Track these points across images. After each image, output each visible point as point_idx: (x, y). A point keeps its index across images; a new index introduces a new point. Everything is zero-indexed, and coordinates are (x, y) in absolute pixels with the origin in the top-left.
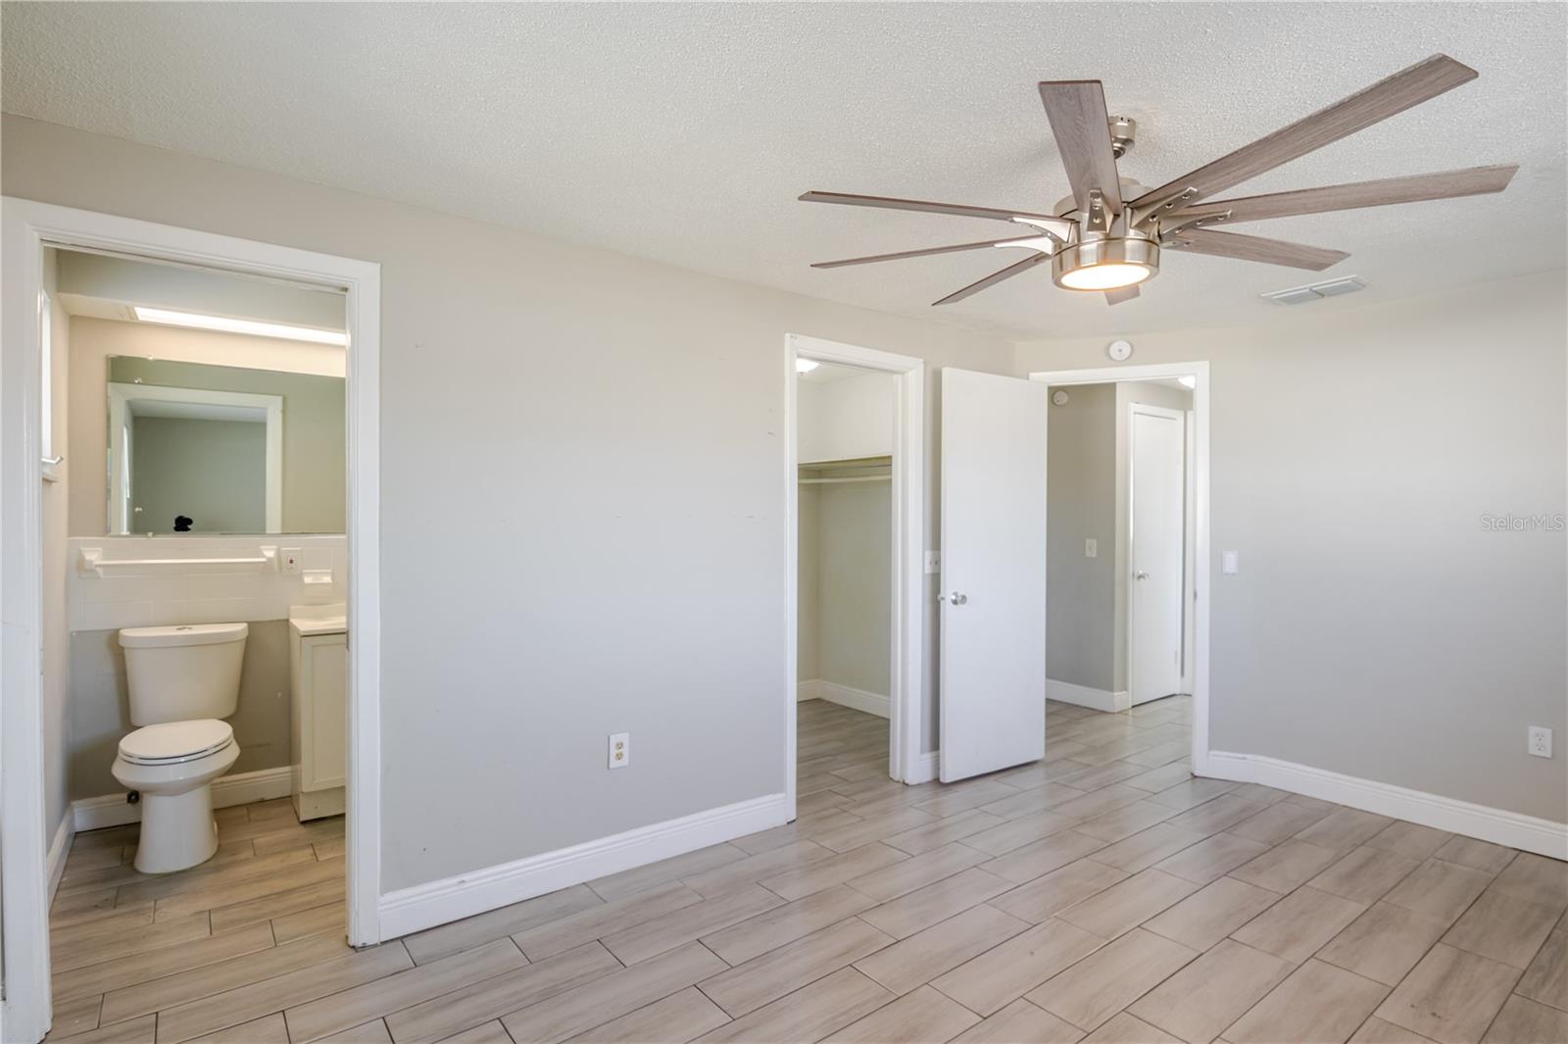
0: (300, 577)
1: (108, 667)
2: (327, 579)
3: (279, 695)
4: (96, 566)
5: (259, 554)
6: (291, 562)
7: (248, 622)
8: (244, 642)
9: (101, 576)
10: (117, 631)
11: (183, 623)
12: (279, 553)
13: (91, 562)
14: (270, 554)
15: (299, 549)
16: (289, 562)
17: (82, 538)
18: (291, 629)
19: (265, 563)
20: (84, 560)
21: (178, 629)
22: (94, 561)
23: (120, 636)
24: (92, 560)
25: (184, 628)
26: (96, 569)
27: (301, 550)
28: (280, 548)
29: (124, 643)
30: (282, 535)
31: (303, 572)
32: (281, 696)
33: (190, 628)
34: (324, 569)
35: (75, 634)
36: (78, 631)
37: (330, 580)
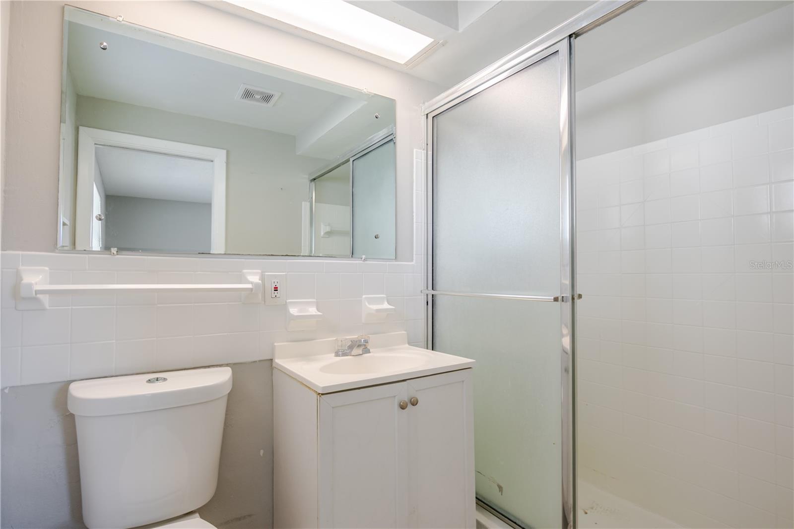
0: (285, 307)
1: (55, 437)
2: (313, 311)
3: (262, 452)
4: (37, 292)
5: (241, 279)
6: (276, 289)
7: (233, 366)
8: (225, 399)
9: (47, 306)
10: (63, 390)
11: (156, 371)
12: (262, 278)
13: (30, 285)
14: (254, 278)
15: (284, 273)
16: (273, 289)
17: (20, 253)
18: (275, 371)
19: (251, 290)
20: (23, 282)
21: (149, 381)
22: (36, 284)
23: (69, 396)
24: (33, 282)
25: (157, 379)
26: (38, 296)
27: (286, 275)
28: (262, 272)
29: (72, 409)
30: (266, 257)
31: (288, 301)
32: (263, 454)
33: (165, 379)
34: (309, 299)
35: (6, 391)
36: (10, 387)
37: (316, 311)
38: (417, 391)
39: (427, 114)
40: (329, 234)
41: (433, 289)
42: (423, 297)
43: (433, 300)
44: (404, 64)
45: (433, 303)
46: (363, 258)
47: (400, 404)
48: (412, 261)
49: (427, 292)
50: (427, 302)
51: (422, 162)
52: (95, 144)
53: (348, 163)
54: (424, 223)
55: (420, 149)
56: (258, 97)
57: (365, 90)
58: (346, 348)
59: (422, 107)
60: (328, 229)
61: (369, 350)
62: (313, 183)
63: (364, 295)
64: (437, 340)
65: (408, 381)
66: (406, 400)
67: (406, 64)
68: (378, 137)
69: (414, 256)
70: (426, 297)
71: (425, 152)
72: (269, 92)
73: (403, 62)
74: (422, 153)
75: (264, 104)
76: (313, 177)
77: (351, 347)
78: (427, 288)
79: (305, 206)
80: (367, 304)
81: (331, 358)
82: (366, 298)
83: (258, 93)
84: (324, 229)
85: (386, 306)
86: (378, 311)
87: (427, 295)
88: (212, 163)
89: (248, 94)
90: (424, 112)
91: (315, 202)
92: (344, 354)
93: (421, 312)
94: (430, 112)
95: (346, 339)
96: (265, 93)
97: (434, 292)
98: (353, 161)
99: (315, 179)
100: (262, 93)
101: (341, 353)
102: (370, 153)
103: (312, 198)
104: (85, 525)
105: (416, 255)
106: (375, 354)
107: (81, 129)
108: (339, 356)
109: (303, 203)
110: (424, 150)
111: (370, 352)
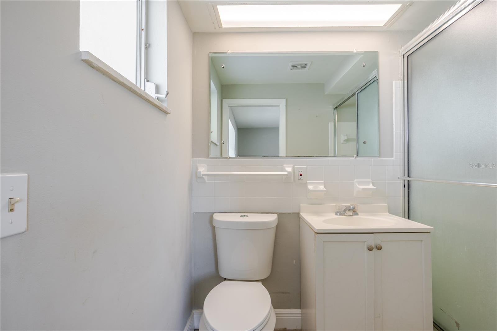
0: (306, 185)
2: (322, 188)
3: (294, 261)
4: (203, 175)
5: (283, 169)
6: (301, 175)
7: (278, 214)
9: (206, 181)
11: (245, 212)
12: (294, 169)
13: (200, 172)
14: (289, 169)
15: (305, 166)
16: (299, 175)
17: (198, 159)
18: (301, 220)
19: (287, 175)
20: (198, 171)
21: (241, 216)
22: (202, 171)
23: (213, 219)
24: (201, 171)
25: (244, 216)
26: (203, 176)
27: (306, 167)
28: (293, 166)
29: (214, 224)
30: (295, 158)
31: (308, 182)
32: (295, 263)
33: (247, 216)
34: (320, 181)
35: (195, 214)
36: (196, 213)
37: (324, 188)
38: (382, 241)
39: (404, 55)
40: (347, 141)
41: (408, 176)
42: (401, 182)
43: (408, 184)
44: (384, 26)
45: (408, 186)
46: (355, 157)
47: (368, 247)
48: (393, 157)
49: (404, 178)
50: (404, 185)
51: (400, 89)
52: (229, 106)
53: (355, 96)
54: (402, 131)
55: (399, 80)
56: (299, 67)
57: (355, 51)
58: (342, 211)
59: (400, 51)
60: (346, 138)
61: (358, 213)
62: (336, 111)
63: (356, 179)
64: (411, 211)
65: (374, 234)
66: (373, 246)
67: (385, 25)
68: (372, 76)
69: (394, 154)
70: (403, 182)
71: (403, 81)
72: (305, 63)
73: (382, 25)
74: (400, 82)
75: (303, 70)
76: (336, 107)
77: (345, 211)
78: (404, 176)
79: (331, 125)
80: (357, 185)
81: (333, 216)
82: (356, 181)
83: (299, 65)
84: (343, 138)
85: (371, 186)
86: (363, 189)
87: (404, 180)
88: (279, 107)
89: (294, 67)
90: (401, 54)
91: (337, 122)
92: (340, 215)
93: (400, 192)
94: (405, 53)
95: (342, 205)
96: (303, 64)
97: (409, 179)
98: (358, 94)
99: (337, 108)
100: (301, 64)
101: (339, 213)
102: (368, 87)
103: (335, 119)
104: (219, 275)
105: (395, 153)
106: (362, 216)
107: (224, 100)
108: (338, 215)
109: (330, 123)
110: (401, 80)
111: (358, 215)
